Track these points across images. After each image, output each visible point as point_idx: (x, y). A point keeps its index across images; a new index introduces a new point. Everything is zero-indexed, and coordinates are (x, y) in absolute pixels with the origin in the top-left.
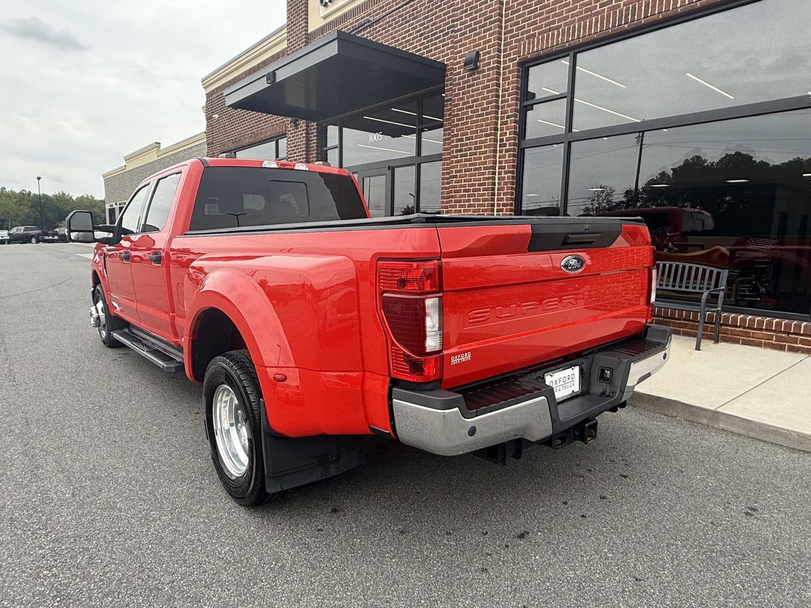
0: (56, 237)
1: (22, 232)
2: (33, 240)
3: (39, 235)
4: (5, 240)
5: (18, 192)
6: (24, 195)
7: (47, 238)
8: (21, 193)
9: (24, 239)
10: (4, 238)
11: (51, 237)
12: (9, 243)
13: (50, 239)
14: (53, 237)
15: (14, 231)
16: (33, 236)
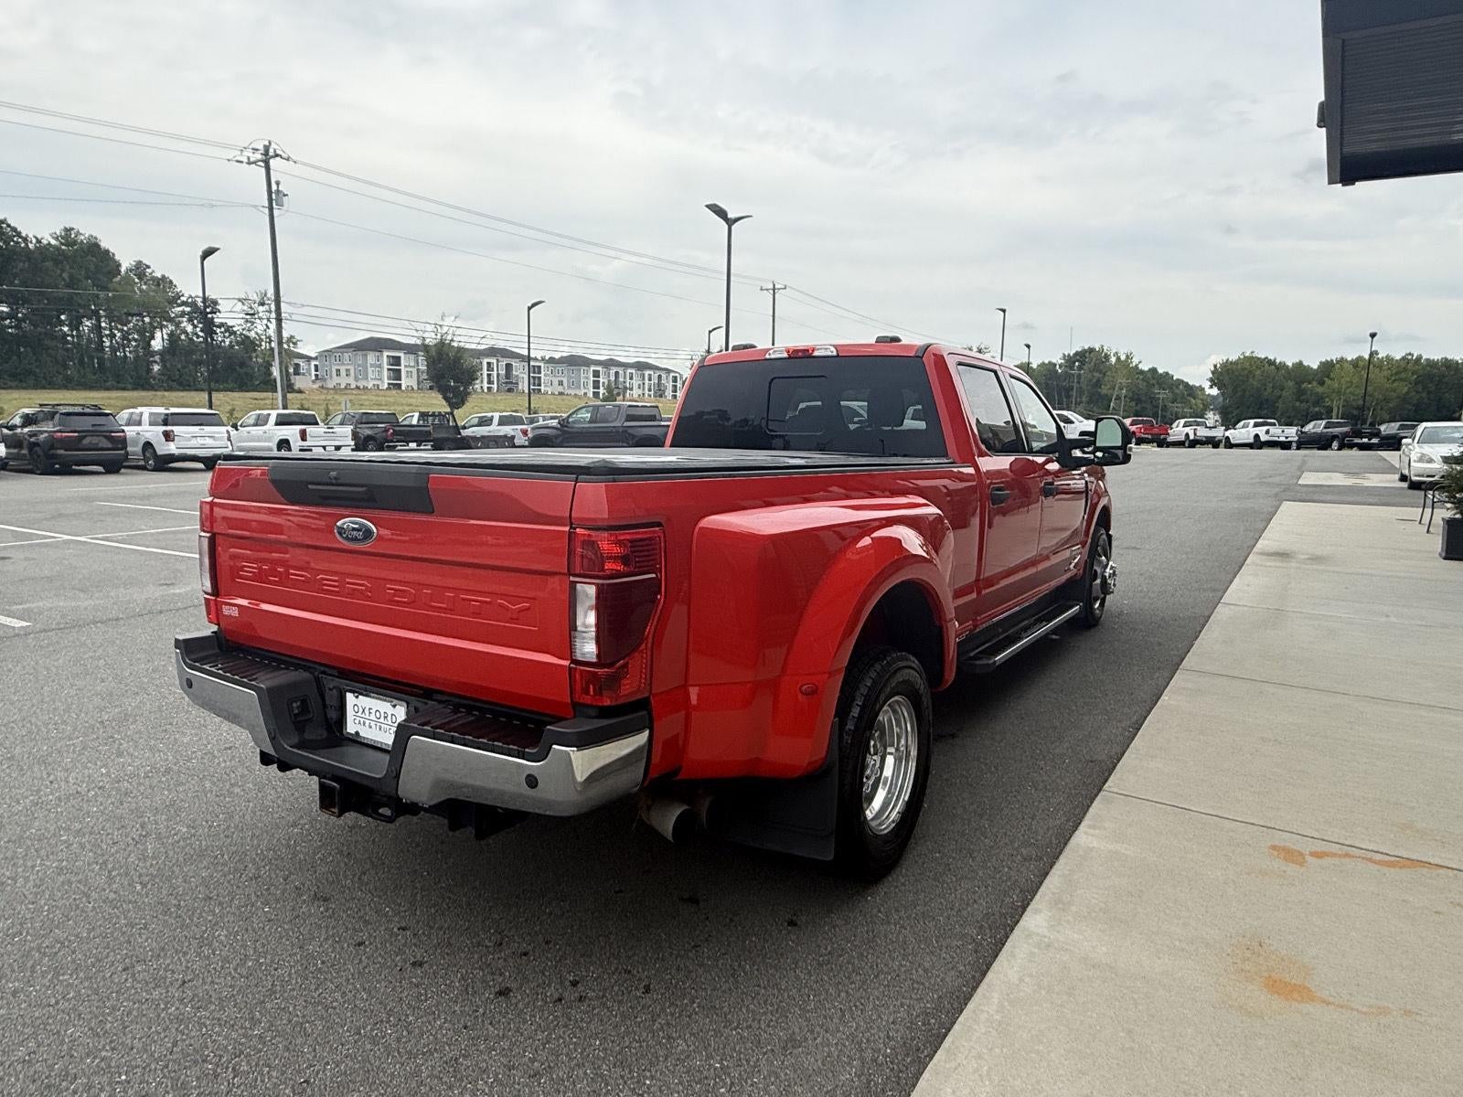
0: (1375, 441)
1: (1319, 430)
2: (1335, 444)
3: (1346, 435)
4: (1291, 442)
5: (1398, 357)
6: (1409, 361)
7: (1357, 441)
8: (1403, 358)
9: (1322, 443)
10: (1289, 439)
11: (1365, 440)
12: (1298, 448)
13: (1364, 443)
14: (1370, 440)
15: (1309, 428)
16: (1334, 437)
